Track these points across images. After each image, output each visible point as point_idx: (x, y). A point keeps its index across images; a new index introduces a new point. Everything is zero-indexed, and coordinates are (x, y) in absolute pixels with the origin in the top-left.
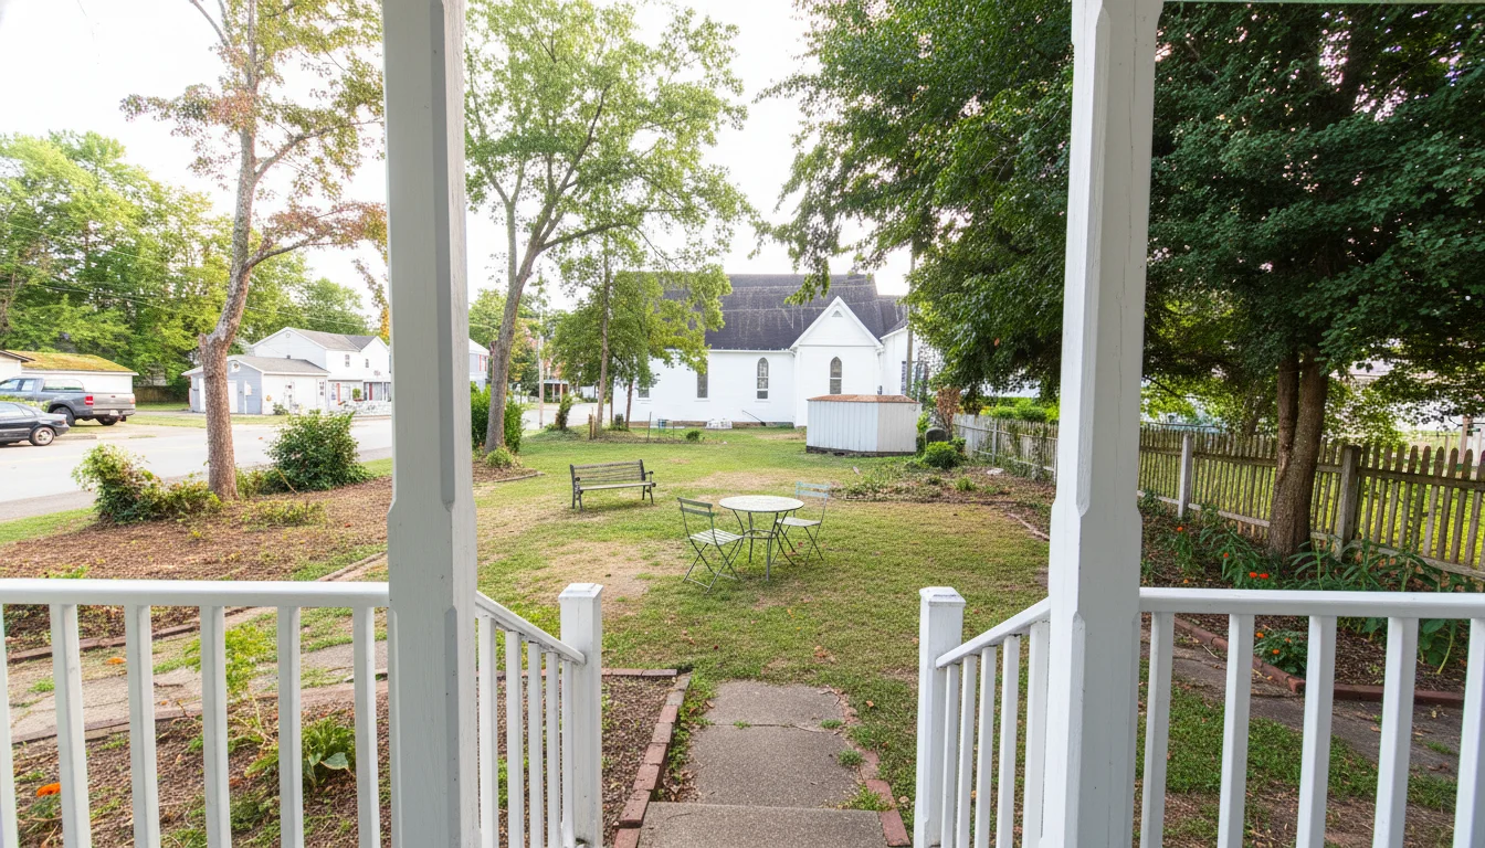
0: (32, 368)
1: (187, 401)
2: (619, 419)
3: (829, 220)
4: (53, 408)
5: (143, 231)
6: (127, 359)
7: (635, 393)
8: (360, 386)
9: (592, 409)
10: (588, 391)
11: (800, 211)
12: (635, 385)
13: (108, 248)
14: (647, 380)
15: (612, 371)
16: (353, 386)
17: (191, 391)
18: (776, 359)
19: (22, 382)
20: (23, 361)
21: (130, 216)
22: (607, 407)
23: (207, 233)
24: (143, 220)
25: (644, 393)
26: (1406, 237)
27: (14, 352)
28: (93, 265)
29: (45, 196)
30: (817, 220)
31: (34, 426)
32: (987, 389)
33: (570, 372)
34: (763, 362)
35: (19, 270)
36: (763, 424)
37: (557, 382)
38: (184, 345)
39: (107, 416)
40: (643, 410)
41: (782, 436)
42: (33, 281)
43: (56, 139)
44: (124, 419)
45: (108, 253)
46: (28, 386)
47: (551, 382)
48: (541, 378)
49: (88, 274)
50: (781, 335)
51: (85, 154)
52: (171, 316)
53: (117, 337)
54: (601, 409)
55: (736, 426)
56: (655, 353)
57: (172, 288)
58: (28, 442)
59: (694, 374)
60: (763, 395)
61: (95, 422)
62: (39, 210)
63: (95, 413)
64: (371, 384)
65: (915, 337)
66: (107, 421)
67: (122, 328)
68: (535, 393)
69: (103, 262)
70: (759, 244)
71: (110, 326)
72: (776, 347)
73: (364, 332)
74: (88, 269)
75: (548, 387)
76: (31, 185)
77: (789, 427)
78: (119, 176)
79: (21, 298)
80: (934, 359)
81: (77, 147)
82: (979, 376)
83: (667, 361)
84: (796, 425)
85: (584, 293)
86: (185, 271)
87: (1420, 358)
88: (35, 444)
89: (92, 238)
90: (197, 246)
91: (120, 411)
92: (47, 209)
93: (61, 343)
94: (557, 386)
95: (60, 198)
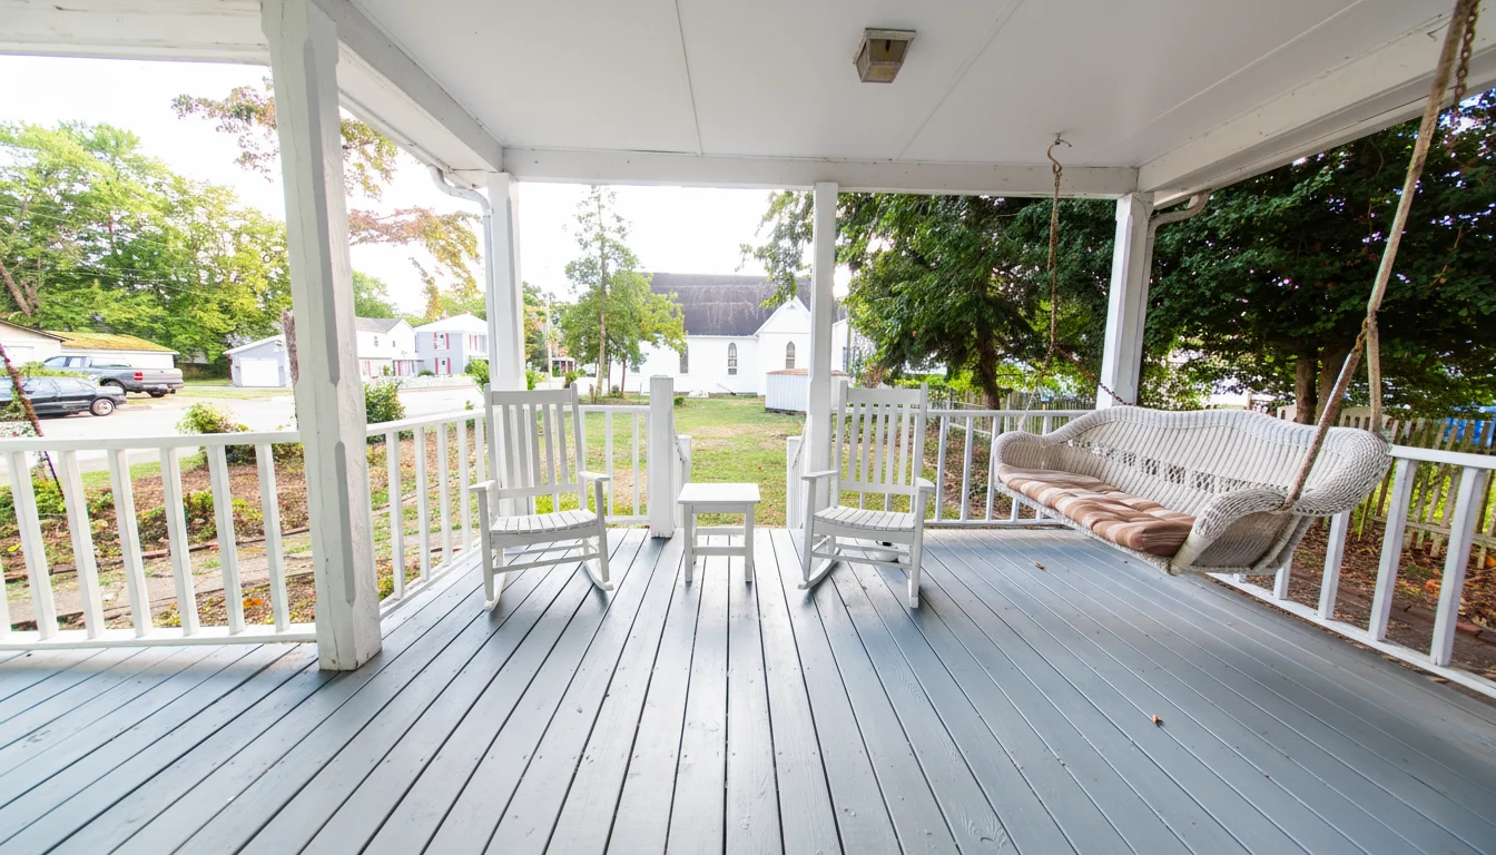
0: (70, 347)
1: (229, 376)
2: (616, 390)
3: (795, 244)
4: (104, 382)
5: (169, 222)
6: (167, 339)
7: (628, 370)
8: (389, 364)
9: (594, 381)
10: (589, 368)
11: (773, 235)
12: (628, 363)
13: (134, 236)
14: (637, 360)
15: (608, 352)
16: (382, 364)
17: (233, 367)
18: (743, 343)
19: (68, 359)
20: (61, 341)
21: (156, 207)
22: (605, 381)
23: (235, 225)
24: (169, 211)
25: (636, 370)
26: (1186, 261)
27: (52, 332)
28: (119, 252)
29: (63, 186)
30: (786, 243)
31: (93, 398)
32: (907, 368)
33: (574, 352)
34: (732, 346)
35: (45, 255)
36: (733, 394)
37: (563, 359)
38: (222, 327)
39: (156, 390)
40: (636, 382)
41: (747, 402)
42: (62, 267)
43: (67, 129)
44: (173, 392)
45: (134, 240)
46: (75, 363)
47: (558, 359)
48: (550, 355)
49: (113, 260)
50: (747, 324)
51: (100, 145)
52: (207, 301)
53: (155, 319)
54: (600, 382)
55: (712, 396)
56: (643, 337)
57: (204, 274)
58: (88, 413)
59: (677, 355)
60: (732, 372)
61: (145, 394)
62: (58, 199)
63: (145, 386)
64: (399, 362)
65: (853, 330)
66: (156, 393)
67: (159, 311)
68: (545, 369)
69: (129, 251)
70: (744, 260)
71: (145, 309)
72: (743, 333)
73: (391, 317)
74: (115, 256)
75: (556, 363)
76: (48, 174)
77: (754, 396)
78: (141, 168)
79: (50, 283)
80: (867, 346)
81: (90, 137)
82: (902, 359)
83: (654, 343)
84: (759, 394)
85: (584, 289)
86: (215, 259)
87: (1209, 348)
88: (95, 415)
89: (116, 227)
90: (228, 237)
91: (169, 385)
92: (66, 197)
93: (94, 324)
94: (563, 362)
95: (78, 188)
